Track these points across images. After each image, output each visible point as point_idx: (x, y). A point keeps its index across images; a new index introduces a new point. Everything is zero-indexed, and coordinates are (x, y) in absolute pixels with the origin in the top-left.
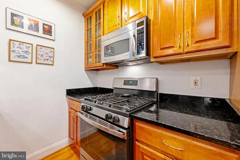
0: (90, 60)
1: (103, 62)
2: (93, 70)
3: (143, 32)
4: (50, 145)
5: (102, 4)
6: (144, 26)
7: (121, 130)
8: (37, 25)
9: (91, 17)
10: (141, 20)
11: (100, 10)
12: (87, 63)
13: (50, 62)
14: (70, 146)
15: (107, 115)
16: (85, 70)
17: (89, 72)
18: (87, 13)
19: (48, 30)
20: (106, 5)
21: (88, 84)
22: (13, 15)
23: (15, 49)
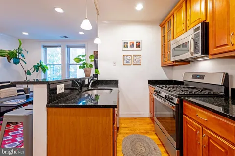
0: (165, 59)
1: (172, 60)
2: (169, 66)
3: (199, 36)
4: (139, 112)
5: (172, 16)
6: (200, 31)
7: (173, 105)
8: (133, 44)
9: (165, 26)
10: (197, 26)
11: (171, 20)
12: (163, 61)
13: (139, 63)
14: (151, 118)
15: (166, 95)
16: (162, 67)
17: (165, 68)
18: (162, 24)
19: (138, 45)
20: (175, 16)
21: (164, 77)
22: (124, 43)
23: (126, 59)
